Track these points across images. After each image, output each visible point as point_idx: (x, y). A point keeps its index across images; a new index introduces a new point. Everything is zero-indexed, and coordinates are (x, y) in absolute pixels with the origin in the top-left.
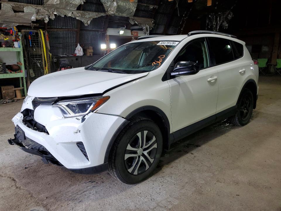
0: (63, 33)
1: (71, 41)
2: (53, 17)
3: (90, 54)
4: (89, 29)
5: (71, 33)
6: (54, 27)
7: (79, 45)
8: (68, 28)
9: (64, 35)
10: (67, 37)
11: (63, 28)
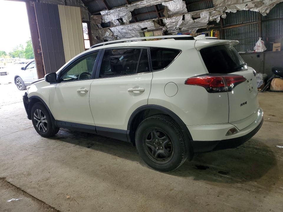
0: (245, 28)
1: (255, 35)
2: (224, 16)
3: (277, 49)
4: (281, 17)
5: (255, 27)
6: (233, 24)
7: (260, 39)
8: (250, 21)
9: (246, 30)
10: (250, 32)
11: (244, 22)
